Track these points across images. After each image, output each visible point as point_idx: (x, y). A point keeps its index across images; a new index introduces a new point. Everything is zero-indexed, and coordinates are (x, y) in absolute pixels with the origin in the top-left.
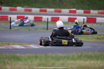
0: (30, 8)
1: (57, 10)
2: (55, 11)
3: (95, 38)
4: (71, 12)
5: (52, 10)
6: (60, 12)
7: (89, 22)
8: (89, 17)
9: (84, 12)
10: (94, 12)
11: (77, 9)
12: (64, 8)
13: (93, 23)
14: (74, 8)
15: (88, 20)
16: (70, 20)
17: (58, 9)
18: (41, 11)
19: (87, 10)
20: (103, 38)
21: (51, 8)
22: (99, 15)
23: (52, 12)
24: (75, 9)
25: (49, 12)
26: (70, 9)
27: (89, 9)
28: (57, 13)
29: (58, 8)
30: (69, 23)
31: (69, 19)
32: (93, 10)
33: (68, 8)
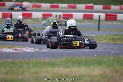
0: (39, 4)
1: (71, 6)
2: (69, 7)
3: (110, 38)
4: (87, 7)
5: (66, 5)
6: (74, 7)
7: (108, 19)
8: (108, 14)
9: (104, 8)
10: (115, 8)
11: (95, 4)
12: (79, 3)
13: (112, 21)
14: (92, 3)
15: (108, 17)
16: (85, 17)
17: (73, 5)
18: (52, 7)
19: (108, 6)
20: (119, 39)
21: (65, 3)
22: (121, 11)
23: (65, 8)
24: (92, 5)
25: (62, 8)
26: (86, 5)
27: (110, 4)
28: (71, 9)
29: (72, 3)
30: (85, 21)
31: (84, 15)
32: (114, 5)
33: (85, 3)
